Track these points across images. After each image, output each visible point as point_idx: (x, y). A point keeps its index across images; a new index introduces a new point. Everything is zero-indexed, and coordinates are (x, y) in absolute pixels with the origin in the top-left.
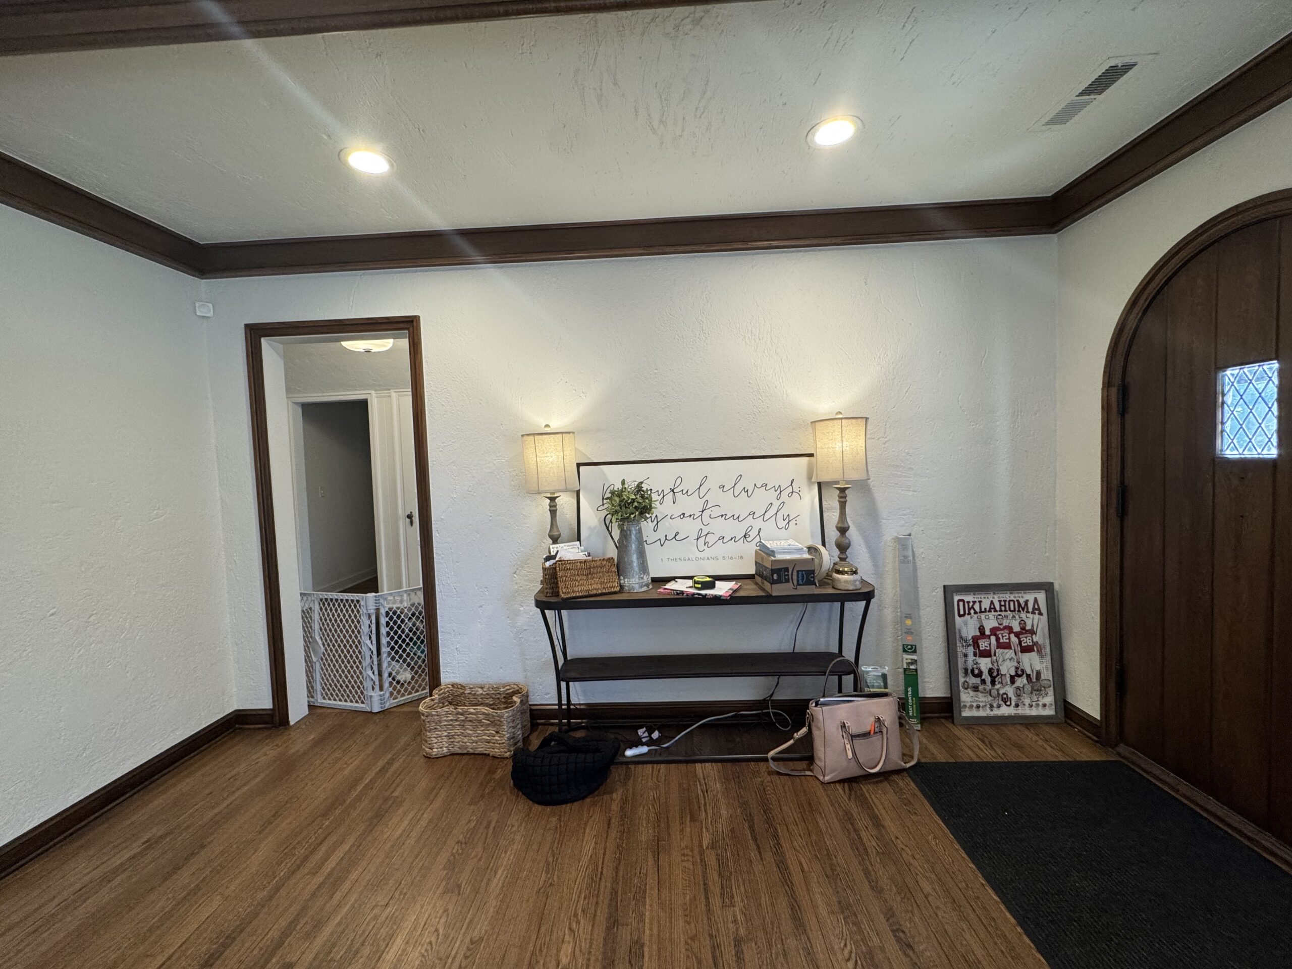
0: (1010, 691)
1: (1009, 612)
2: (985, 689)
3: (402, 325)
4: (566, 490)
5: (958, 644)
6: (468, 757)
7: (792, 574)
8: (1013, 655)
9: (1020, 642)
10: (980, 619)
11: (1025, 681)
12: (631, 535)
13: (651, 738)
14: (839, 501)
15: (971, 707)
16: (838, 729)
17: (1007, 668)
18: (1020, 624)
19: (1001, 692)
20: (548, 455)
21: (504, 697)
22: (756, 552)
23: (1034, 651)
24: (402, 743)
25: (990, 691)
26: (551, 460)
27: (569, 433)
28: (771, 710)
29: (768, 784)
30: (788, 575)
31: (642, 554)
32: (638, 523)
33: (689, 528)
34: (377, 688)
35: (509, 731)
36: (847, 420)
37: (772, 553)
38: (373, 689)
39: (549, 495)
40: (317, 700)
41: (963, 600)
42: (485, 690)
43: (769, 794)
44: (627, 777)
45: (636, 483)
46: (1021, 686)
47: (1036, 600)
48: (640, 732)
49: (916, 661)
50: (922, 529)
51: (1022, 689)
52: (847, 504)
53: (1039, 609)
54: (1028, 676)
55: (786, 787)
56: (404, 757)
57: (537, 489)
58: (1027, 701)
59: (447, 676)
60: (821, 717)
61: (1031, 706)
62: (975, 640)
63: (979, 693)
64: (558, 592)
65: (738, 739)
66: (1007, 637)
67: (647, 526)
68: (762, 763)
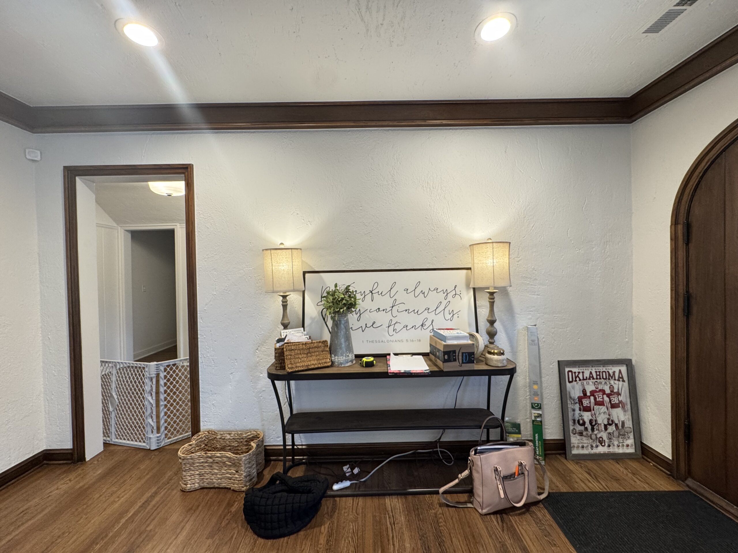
0: (604, 435)
1: (602, 380)
2: (587, 434)
3: (180, 171)
4: (294, 290)
5: (569, 402)
6: (214, 490)
7: (458, 356)
8: (606, 410)
9: (610, 401)
10: (583, 385)
11: (614, 429)
12: (340, 324)
13: (353, 473)
14: (490, 302)
15: (578, 447)
16: (492, 472)
17: (602, 419)
18: (610, 388)
19: (598, 436)
20: (281, 264)
21: (246, 441)
22: (430, 337)
23: (619, 407)
24: (167, 477)
25: (591, 435)
26: (283, 268)
27: (297, 249)
28: (439, 449)
29: (440, 516)
30: (455, 356)
31: (348, 338)
32: (346, 316)
33: (383, 319)
34: (155, 431)
35: (246, 471)
36: (497, 244)
37: (443, 338)
38: (152, 432)
39: (282, 294)
40: (111, 440)
41: (571, 371)
42: (232, 435)
43: (441, 526)
44: (334, 510)
45: (345, 286)
46: (612, 432)
47: (620, 372)
48: (345, 468)
49: (541, 415)
50: (543, 321)
51: (612, 434)
52: (495, 303)
53: (622, 378)
54: (616, 425)
55: (454, 519)
56: (166, 490)
57: (272, 289)
58: (616, 443)
59: (205, 425)
60: (479, 463)
61: (618, 446)
62: (580, 399)
63: (583, 437)
64: (285, 366)
65: (416, 474)
66: (601, 397)
67: (352, 317)
68: (435, 496)
